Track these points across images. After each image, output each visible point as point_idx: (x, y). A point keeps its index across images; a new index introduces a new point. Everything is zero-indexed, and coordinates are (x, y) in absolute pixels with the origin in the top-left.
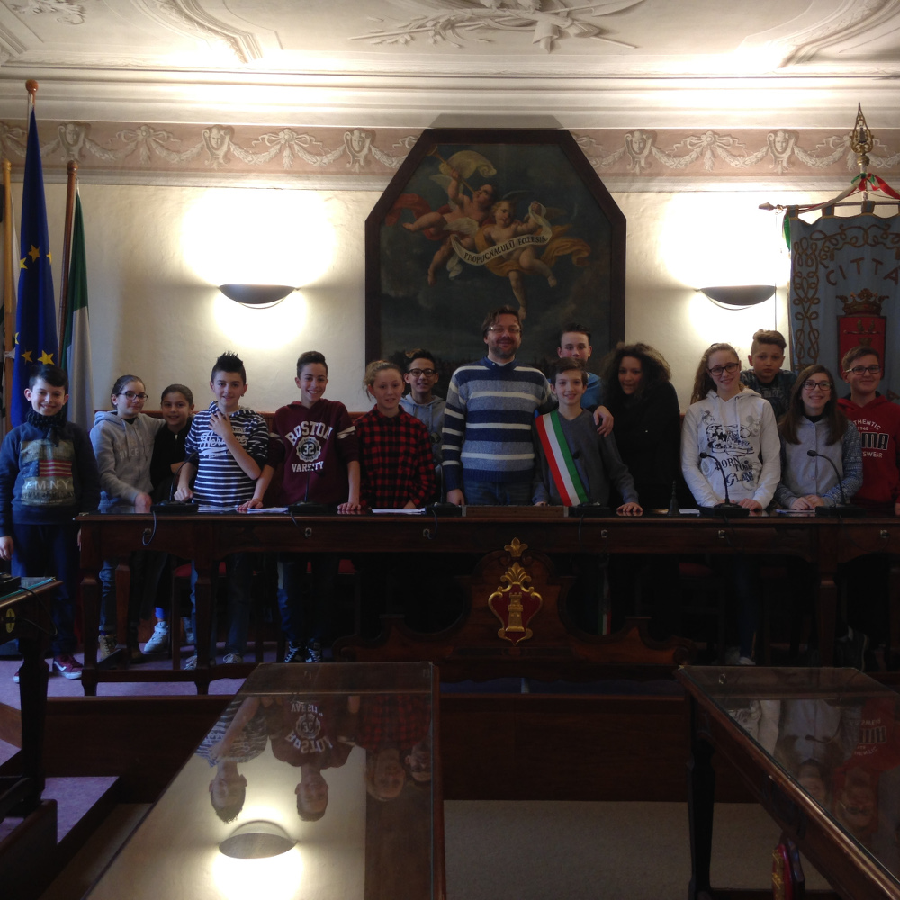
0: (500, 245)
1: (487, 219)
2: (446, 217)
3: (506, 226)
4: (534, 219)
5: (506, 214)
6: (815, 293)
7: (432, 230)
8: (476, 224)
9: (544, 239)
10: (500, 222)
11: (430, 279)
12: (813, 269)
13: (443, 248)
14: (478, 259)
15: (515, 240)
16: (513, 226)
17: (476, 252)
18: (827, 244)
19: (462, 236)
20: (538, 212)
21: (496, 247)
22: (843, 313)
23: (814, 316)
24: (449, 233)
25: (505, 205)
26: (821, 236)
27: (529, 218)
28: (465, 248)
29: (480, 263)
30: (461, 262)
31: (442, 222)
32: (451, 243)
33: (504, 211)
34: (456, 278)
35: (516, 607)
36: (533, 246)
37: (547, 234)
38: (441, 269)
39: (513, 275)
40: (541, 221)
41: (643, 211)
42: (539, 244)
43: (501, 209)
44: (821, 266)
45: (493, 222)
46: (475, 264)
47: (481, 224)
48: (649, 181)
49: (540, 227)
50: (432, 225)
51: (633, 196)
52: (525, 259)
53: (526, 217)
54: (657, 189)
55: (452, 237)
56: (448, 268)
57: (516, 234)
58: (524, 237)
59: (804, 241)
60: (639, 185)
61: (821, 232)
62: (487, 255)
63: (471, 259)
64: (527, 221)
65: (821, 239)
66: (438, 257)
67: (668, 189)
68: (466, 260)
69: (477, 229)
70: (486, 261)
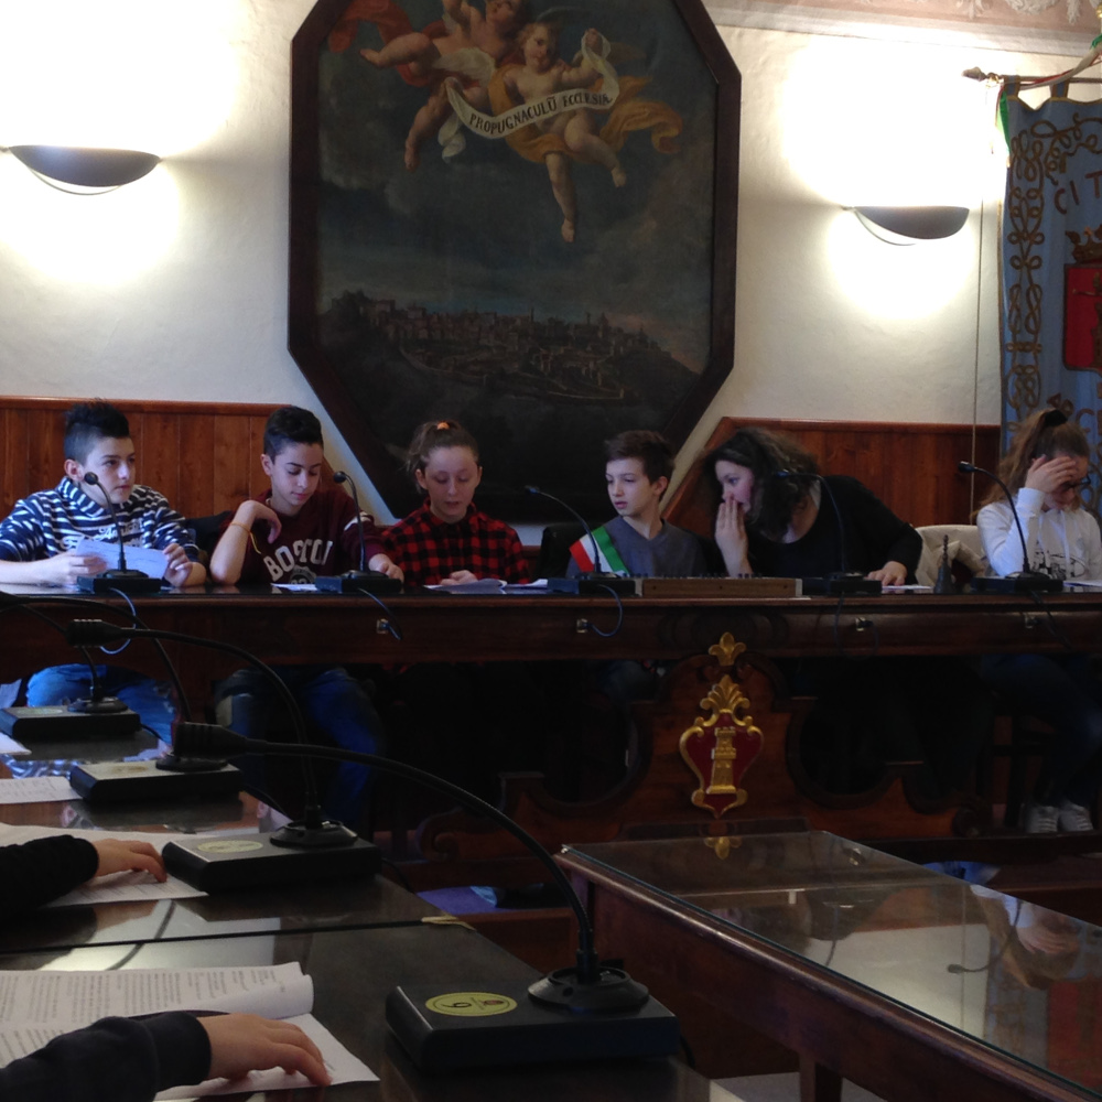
0: (531, 104)
1: (510, 55)
2: (439, 43)
3: (543, 69)
4: (591, 61)
5: (544, 48)
6: (1037, 226)
7: (413, 65)
8: (491, 62)
9: (605, 99)
10: (532, 62)
11: (408, 158)
12: (1036, 184)
13: (432, 101)
14: (493, 127)
15: (558, 96)
16: (554, 71)
17: (490, 113)
18: (1057, 144)
19: (466, 81)
20: (597, 49)
21: (524, 108)
22: (1072, 261)
23: (1035, 263)
24: (442, 74)
25: (540, 31)
26: (1048, 130)
27: (581, 58)
28: (471, 104)
29: (496, 135)
30: (464, 130)
31: (430, 54)
32: (446, 92)
33: (540, 42)
34: (453, 159)
35: (723, 753)
36: (586, 109)
37: (611, 89)
38: (428, 140)
39: (552, 161)
40: (602, 66)
41: (765, 63)
42: (597, 107)
43: (535, 38)
44: (1047, 182)
45: (520, 60)
46: (487, 135)
47: (500, 62)
48: (774, 11)
49: (600, 76)
50: (412, 57)
51: (750, 34)
52: (575, 133)
53: (577, 56)
54: (785, 25)
55: (448, 81)
56: (441, 140)
57: (559, 86)
58: (573, 92)
59: (1024, 136)
60: (758, 16)
61: (1048, 124)
62: (511, 122)
63: (481, 125)
64: (578, 64)
65: (1049, 136)
66: (422, 117)
67: (803, 27)
68: (473, 129)
69: (493, 70)
70: (507, 132)
